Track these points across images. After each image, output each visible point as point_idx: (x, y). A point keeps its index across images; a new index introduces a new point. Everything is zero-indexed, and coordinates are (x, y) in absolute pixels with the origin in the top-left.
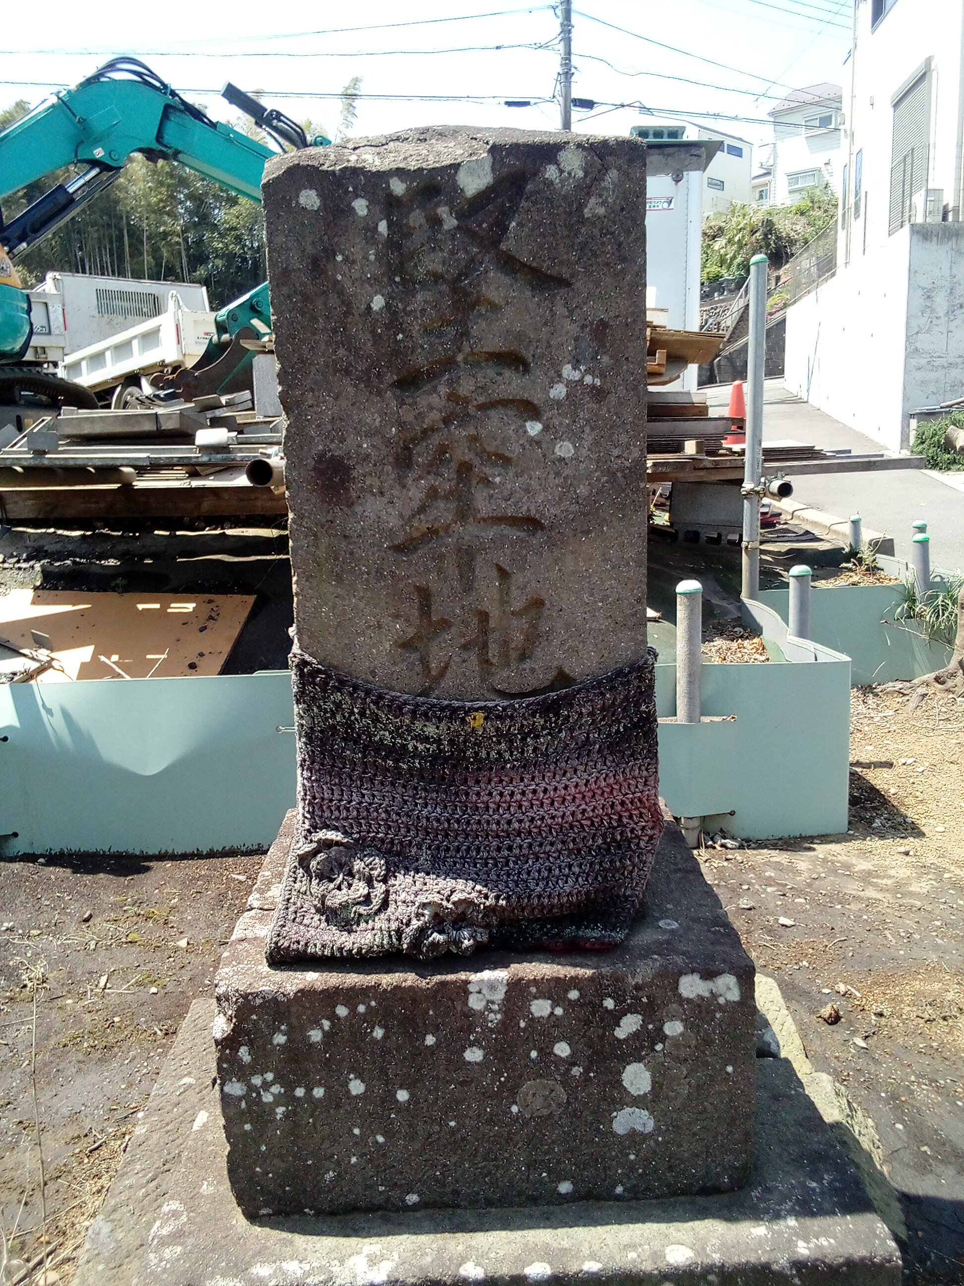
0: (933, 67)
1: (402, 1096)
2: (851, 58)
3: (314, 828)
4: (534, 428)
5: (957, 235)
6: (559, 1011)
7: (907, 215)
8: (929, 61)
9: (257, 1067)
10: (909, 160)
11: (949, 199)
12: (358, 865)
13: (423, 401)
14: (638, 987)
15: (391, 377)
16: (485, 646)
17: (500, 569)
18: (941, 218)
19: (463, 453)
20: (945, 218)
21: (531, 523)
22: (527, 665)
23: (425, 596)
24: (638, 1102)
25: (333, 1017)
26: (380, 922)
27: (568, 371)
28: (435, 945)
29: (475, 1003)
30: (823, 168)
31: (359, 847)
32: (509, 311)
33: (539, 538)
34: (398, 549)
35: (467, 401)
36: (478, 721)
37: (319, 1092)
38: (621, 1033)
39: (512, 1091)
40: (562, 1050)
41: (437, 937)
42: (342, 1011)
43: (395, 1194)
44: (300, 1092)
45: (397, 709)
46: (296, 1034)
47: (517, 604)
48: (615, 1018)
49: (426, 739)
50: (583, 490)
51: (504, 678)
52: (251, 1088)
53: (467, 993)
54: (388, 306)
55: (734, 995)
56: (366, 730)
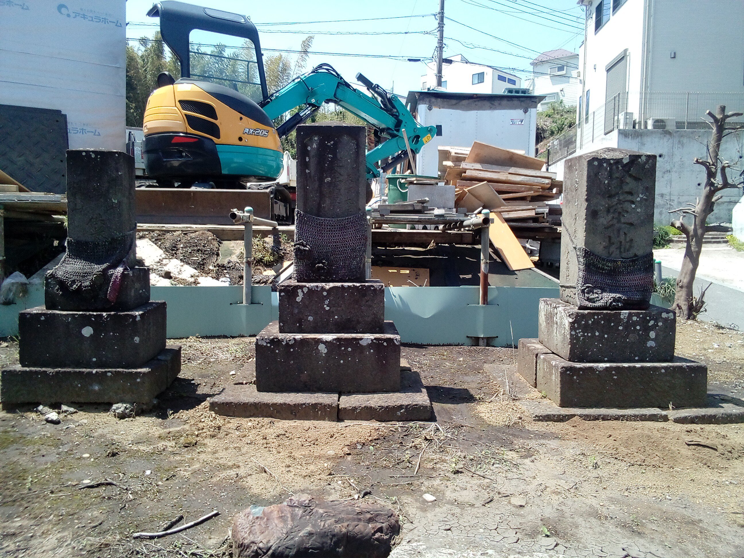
0: (628, 54)
1: (606, 336)
2: (584, 45)
3: (585, 284)
4: (633, 206)
5: (641, 135)
6: (638, 319)
7: (616, 124)
8: (626, 51)
9: (578, 328)
10: (617, 99)
11: (636, 117)
12: (595, 291)
13: (613, 200)
14: (654, 315)
15: (607, 195)
16: (620, 249)
17: (625, 233)
18: (632, 127)
19: (620, 210)
20: (634, 127)
21: (631, 224)
22: (628, 253)
23: (610, 237)
24: (652, 340)
25: (594, 318)
26: (601, 301)
27: (641, 196)
28: (614, 305)
29: (622, 317)
30: (560, 93)
31: (595, 288)
32: (630, 184)
33: (632, 227)
34: (605, 228)
35: (621, 200)
36: (619, 263)
37: (589, 334)
38: (650, 325)
39: (627, 336)
40: (638, 328)
41: (614, 303)
42: (596, 317)
43: (603, 358)
44: (586, 334)
45: (603, 260)
46: (587, 322)
47: (628, 239)
48: (649, 321)
49: (608, 266)
50: (642, 218)
51: (624, 255)
52: (576, 333)
53: (620, 315)
54: (608, 183)
55: (672, 317)
56: (597, 264)
